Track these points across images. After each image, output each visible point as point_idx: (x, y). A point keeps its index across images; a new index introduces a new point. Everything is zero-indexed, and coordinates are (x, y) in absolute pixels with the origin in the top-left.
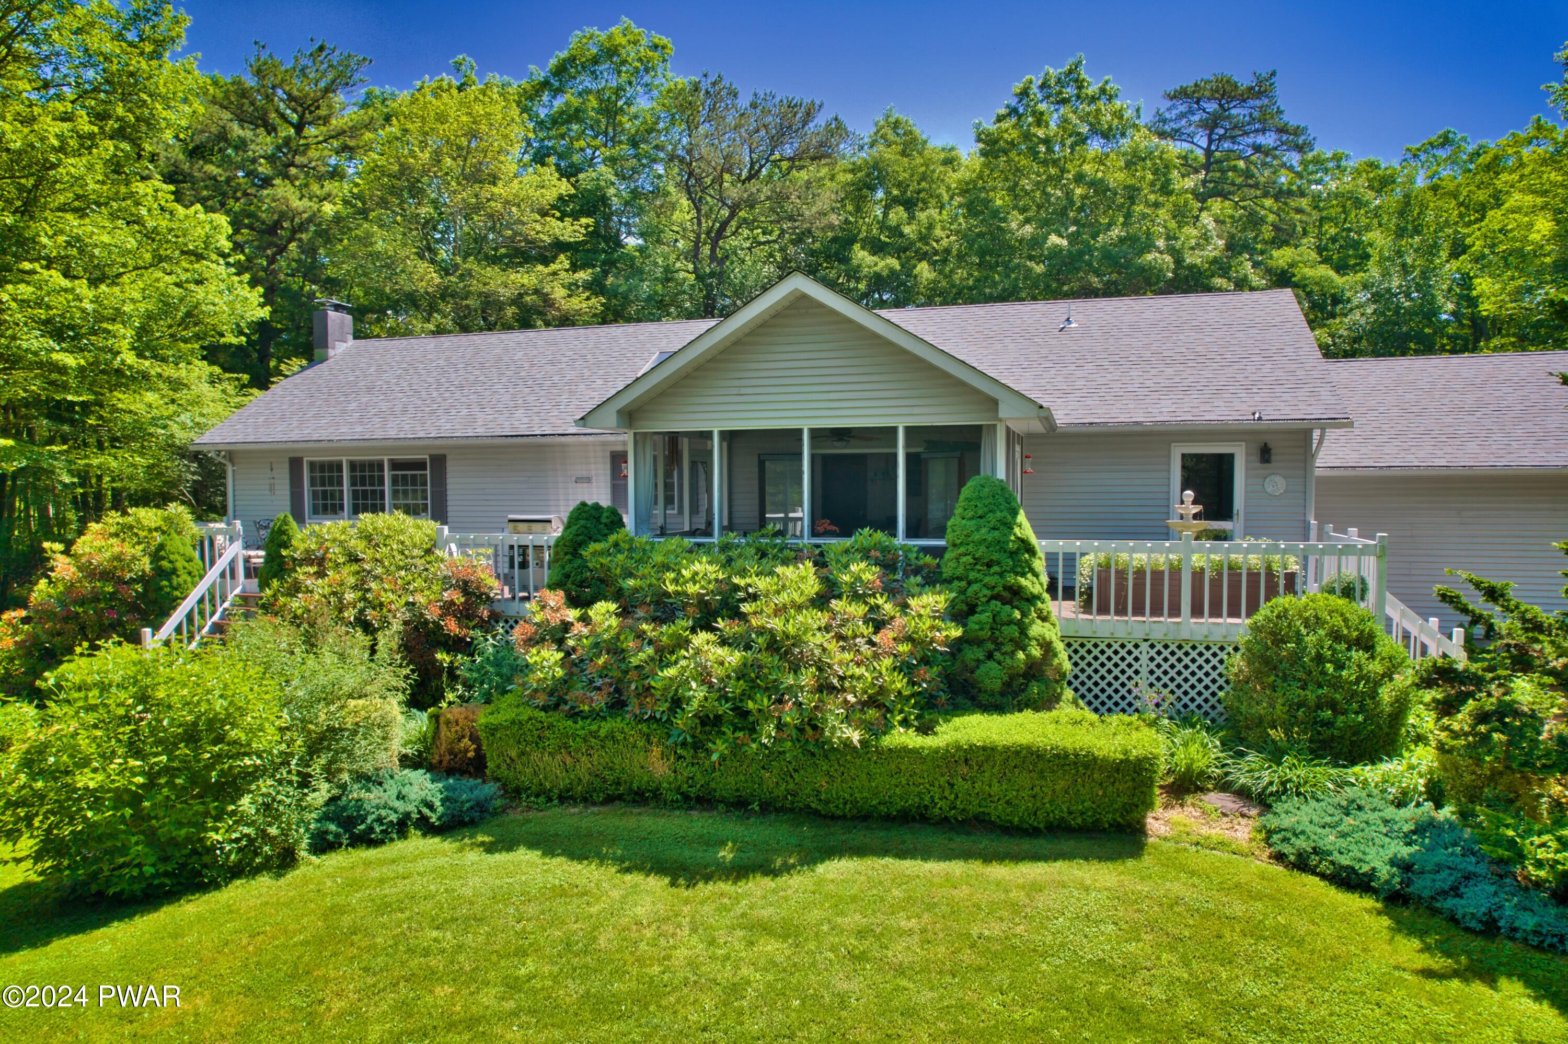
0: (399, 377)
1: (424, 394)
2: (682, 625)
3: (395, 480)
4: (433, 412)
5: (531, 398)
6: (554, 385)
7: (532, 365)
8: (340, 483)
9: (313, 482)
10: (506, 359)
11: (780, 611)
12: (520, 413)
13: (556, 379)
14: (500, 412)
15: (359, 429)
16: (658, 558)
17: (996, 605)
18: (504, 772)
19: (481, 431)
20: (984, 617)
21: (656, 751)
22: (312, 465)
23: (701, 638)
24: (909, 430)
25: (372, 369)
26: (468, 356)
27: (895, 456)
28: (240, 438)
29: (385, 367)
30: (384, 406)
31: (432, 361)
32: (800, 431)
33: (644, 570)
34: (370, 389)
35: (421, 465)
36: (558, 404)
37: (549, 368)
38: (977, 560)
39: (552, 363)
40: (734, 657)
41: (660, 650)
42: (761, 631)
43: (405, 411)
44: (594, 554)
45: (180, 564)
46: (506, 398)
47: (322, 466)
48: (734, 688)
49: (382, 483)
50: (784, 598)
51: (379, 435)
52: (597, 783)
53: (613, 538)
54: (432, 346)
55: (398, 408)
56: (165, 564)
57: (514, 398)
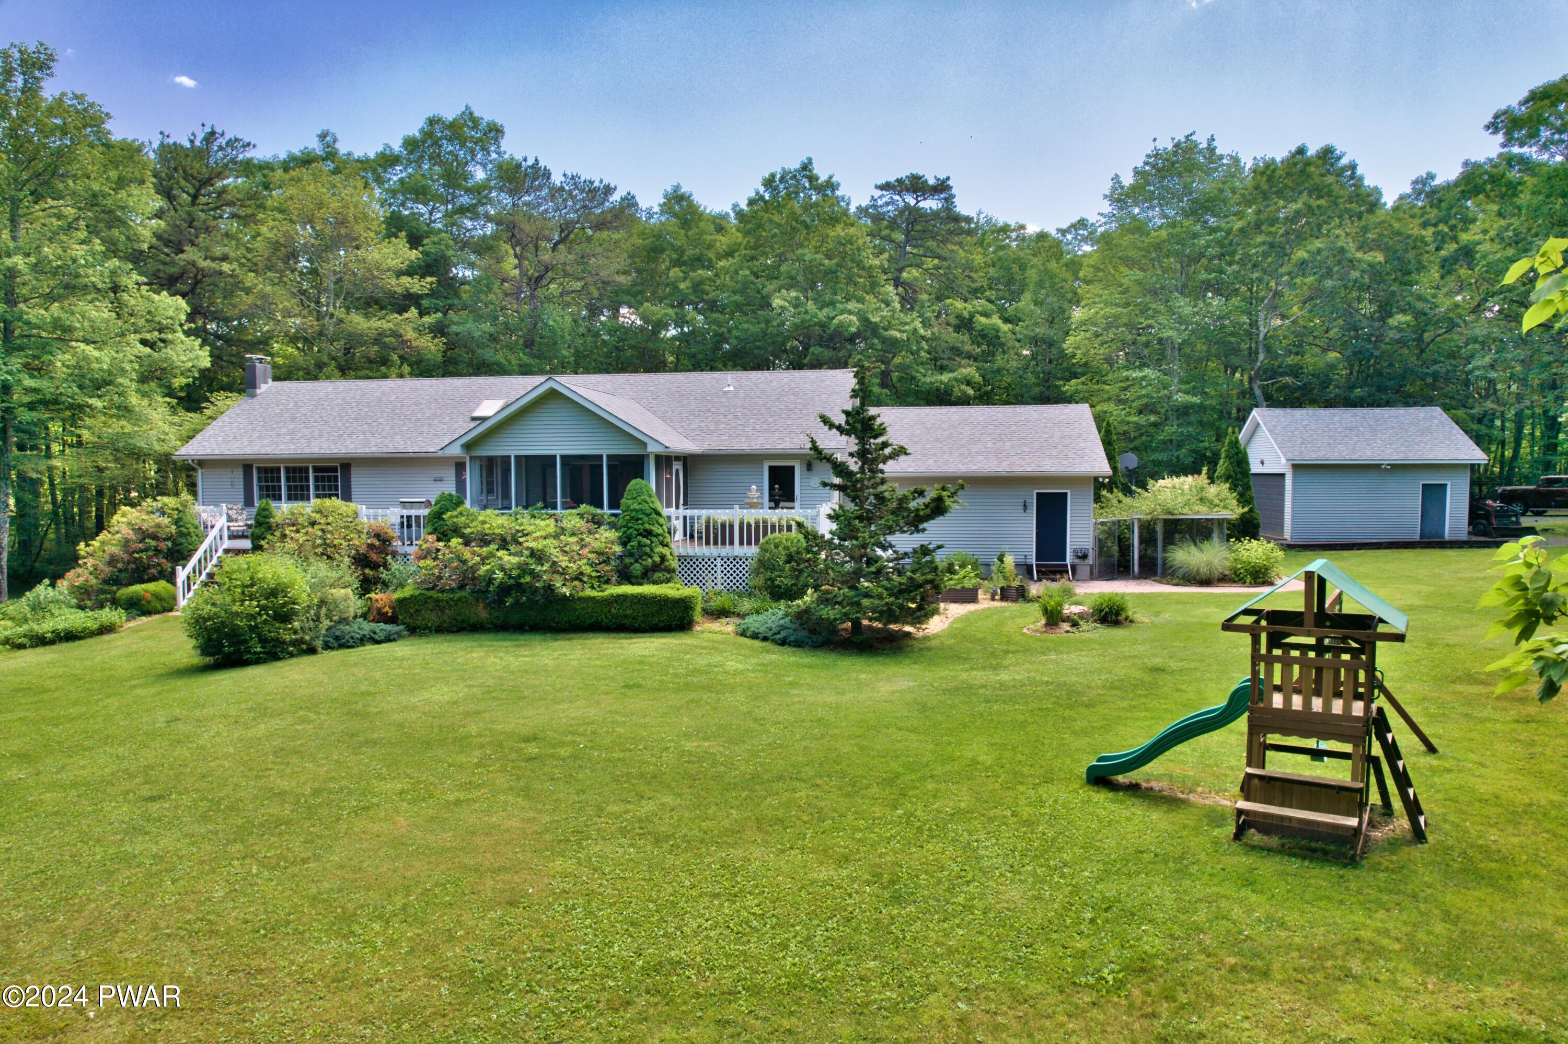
0: (312, 411)
1: (332, 424)
2: (493, 547)
3: (316, 479)
4: (340, 436)
5: (405, 428)
6: (418, 420)
7: (403, 406)
8: (279, 480)
9: (259, 480)
10: (384, 399)
11: (535, 539)
12: (398, 438)
13: (419, 415)
14: (385, 437)
15: (293, 447)
16: (481, 518)
17: (640, 538)
18: (408, 620)
19: (374, 449)
20: (634, 543)
21: (482, 605)
22: (259, 469)
23: (500, 553)
24: (609, 457)
25: (292, 405)
26: (358, 397)
27: (602, 466)
28: (209, 451)
29: (300, 404)
30: (306, 432)
31: (333, 400)
32: (555, 457)
33: (474, 524)
34: (293, 419)
35: (334, 469)
36: (422, 433)
37: (414, 407)
38: (632, 518)
39: (416, 404)
40: (515, 560)
41: (483, 559)
42: (528, 548)
43: (321, 436)
44: (451, 517)
45: (192, 530)
46: (388, 428)
47: (266, 470)
48: (515, 573)
49: (307, 480)
50: (538, 534)
51: (307, 451)
52: (454, 622)
53: (459, 510)
54: (330, 389)
55: (316, 433)
56: (183, 529)
57: (392, 428)
